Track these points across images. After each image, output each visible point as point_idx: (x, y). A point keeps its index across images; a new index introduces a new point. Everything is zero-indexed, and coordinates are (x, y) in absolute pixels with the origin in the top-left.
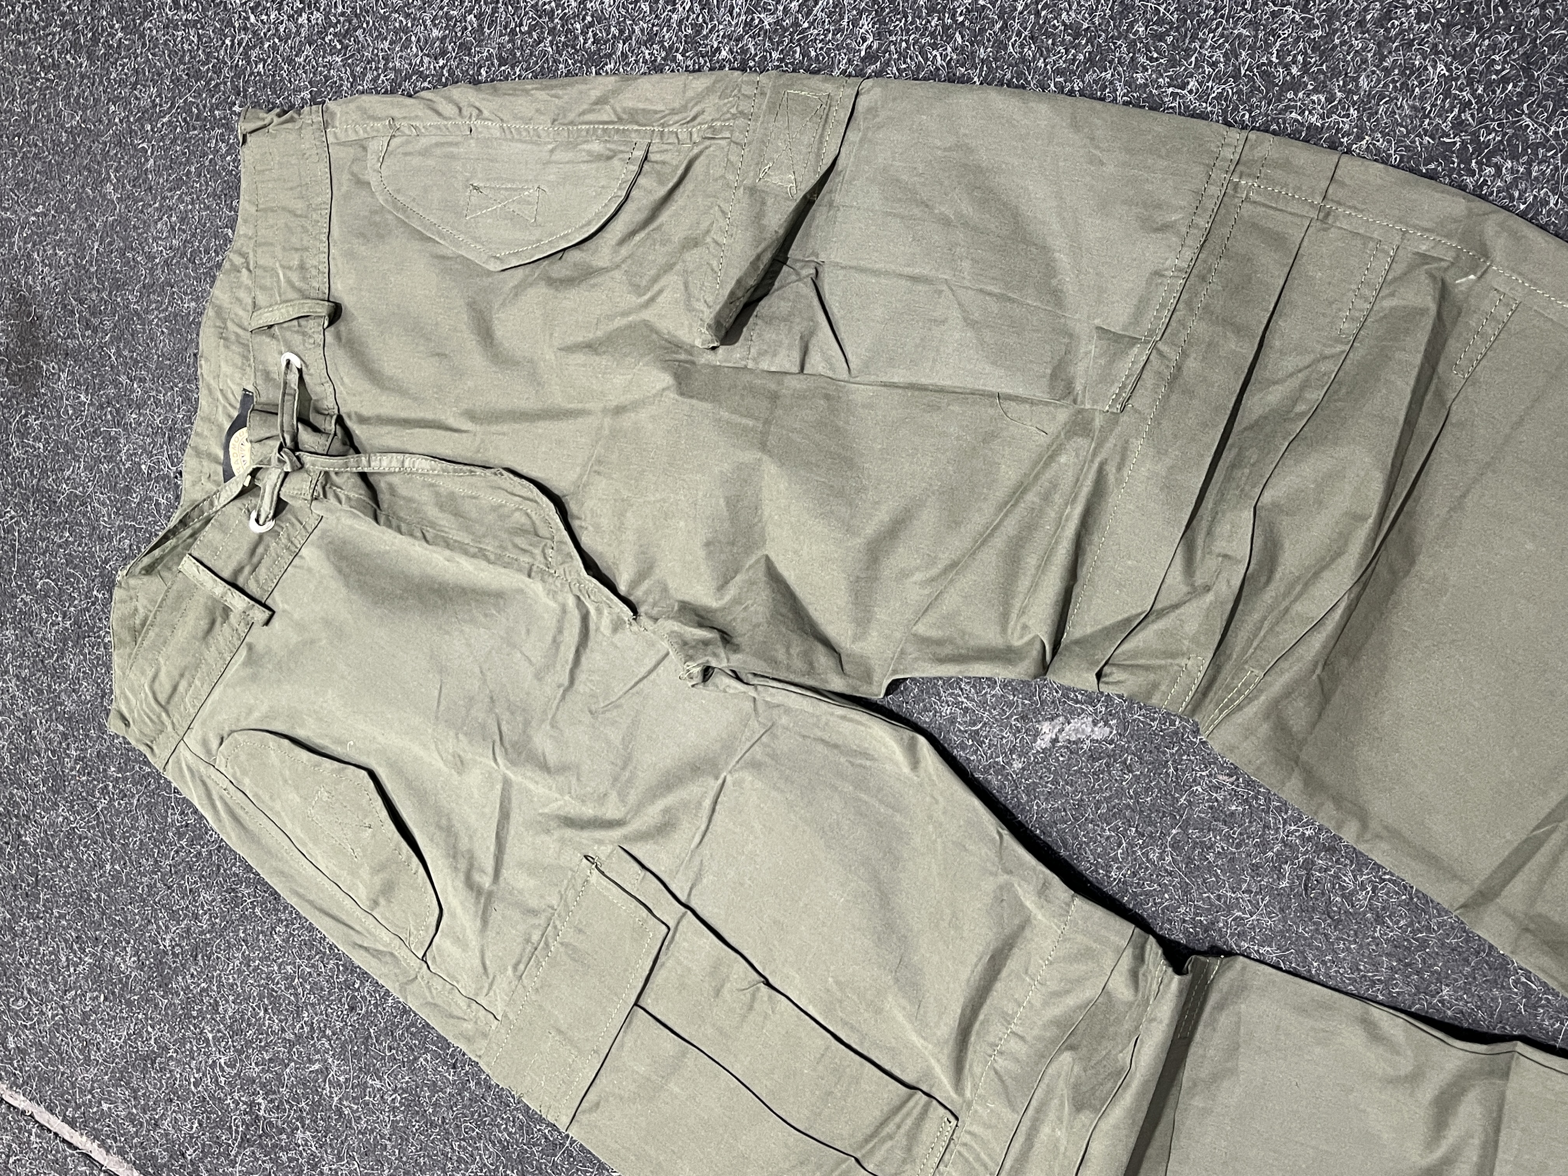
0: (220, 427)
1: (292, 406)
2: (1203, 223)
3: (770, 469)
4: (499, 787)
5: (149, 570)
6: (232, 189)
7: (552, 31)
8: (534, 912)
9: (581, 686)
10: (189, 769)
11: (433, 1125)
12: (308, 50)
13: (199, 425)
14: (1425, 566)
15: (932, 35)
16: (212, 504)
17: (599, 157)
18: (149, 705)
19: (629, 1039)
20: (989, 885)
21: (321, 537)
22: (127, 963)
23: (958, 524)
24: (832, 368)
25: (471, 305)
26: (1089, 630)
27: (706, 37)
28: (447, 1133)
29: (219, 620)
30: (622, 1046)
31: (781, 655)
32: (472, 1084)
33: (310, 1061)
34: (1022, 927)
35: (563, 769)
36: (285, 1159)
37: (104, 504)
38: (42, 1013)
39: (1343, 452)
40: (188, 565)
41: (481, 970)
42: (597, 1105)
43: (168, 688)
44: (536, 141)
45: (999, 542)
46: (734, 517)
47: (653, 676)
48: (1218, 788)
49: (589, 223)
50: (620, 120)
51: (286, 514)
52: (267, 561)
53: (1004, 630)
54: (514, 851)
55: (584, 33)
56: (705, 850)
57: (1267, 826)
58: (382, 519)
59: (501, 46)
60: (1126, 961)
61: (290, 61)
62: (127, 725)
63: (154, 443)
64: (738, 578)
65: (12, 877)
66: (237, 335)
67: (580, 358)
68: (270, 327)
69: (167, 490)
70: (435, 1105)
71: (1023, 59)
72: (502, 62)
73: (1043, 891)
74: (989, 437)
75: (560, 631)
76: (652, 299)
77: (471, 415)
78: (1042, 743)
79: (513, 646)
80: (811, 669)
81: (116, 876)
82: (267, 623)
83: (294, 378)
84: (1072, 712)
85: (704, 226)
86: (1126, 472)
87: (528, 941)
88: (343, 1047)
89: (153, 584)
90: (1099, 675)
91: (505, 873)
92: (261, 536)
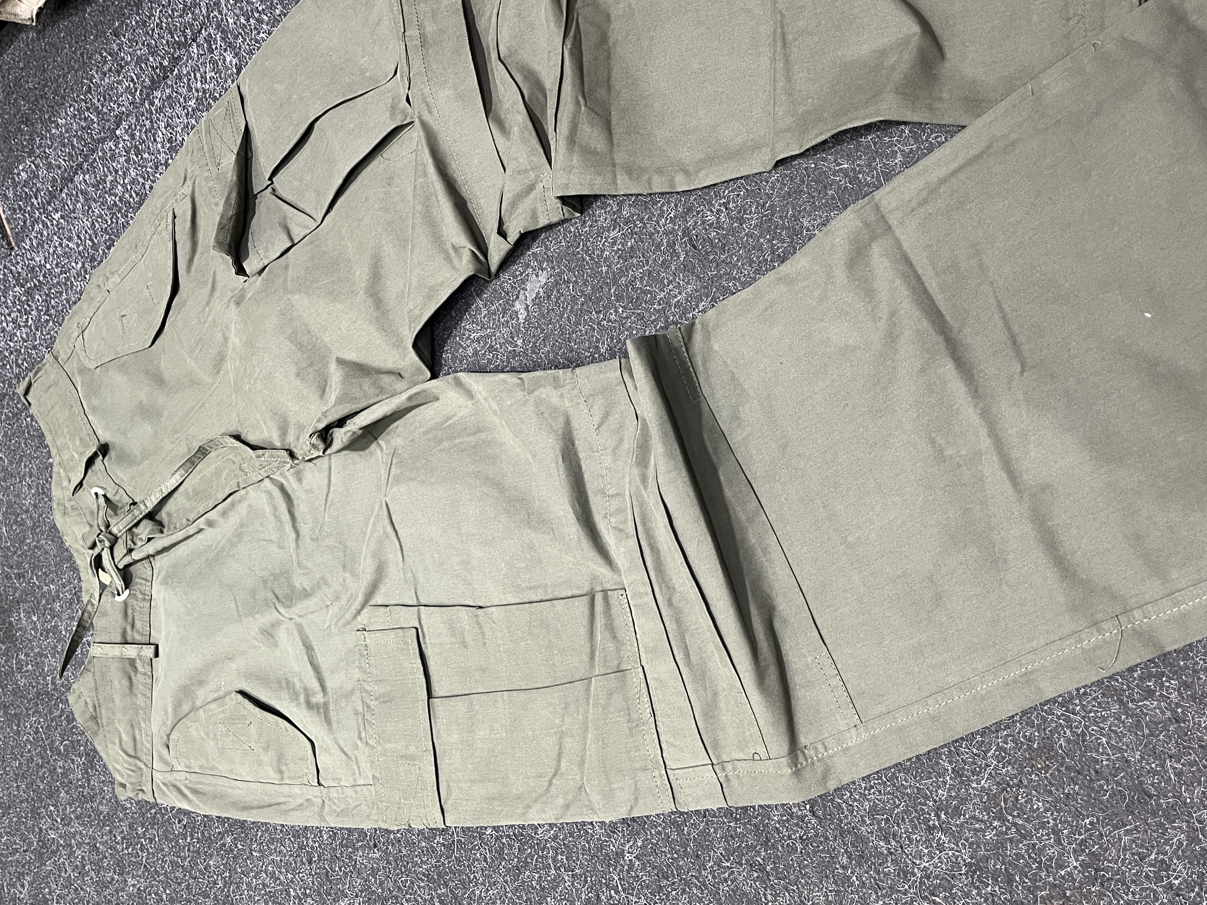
1: (103, 513)
6: (41, 436)
10: (165, 784)
11: (387, 900)
12: (38, 334)
18: (126, 762)
19: (439, 725)
20: (530, 409)
24: (305, 227)
29: (132, 674)
32: (390, 848)
34: (568, 423)
35: (317, 587)
40: (96, 650)
41: (343, 757)
42: (449, 786)
44: (134, 265)
48: (614, 243)
51: (134, 581)
52: (136, 616)
56: (408, 561)
57: (651, 235)
58: (166, 530)
62: (124, 786)
64: (328, 382)
68: (80, 484)
70: (381, 884)
73: (557, 384)
78: (522, 317)
84: (523, 282)
87: (357, 714)
91: (329, 684)
92: (125, 603)
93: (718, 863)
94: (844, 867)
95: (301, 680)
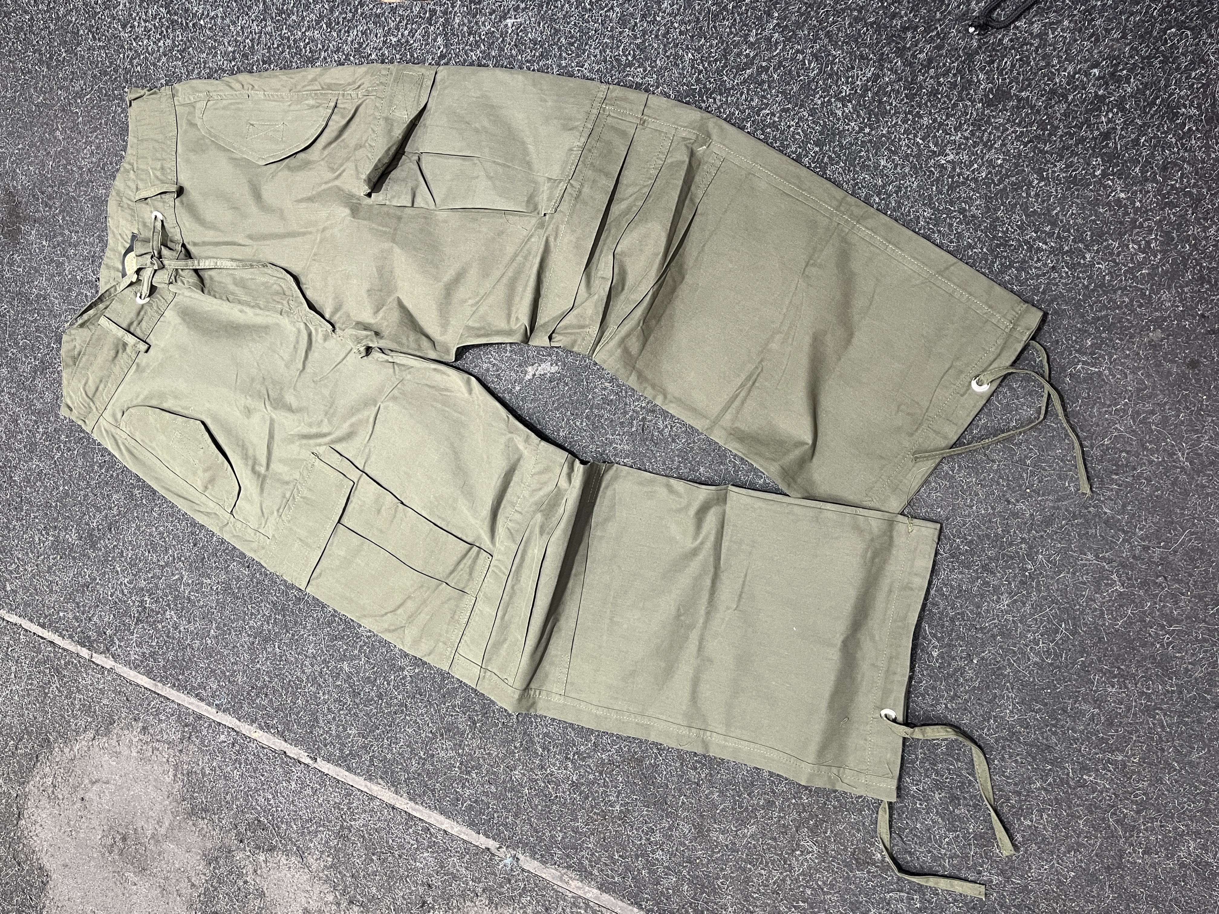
0: (120, 253)
1: (158, 238)
2: (590, 126)
3: (397, 250)
4: (268, 422)
5: (82, 325)
6: (125, 130)
7: (289, 47)
8: (287, 483)
9: (309, 369)
10: (106, 430)
11: (238, 598)
12: (164, 59)
13: (108, 253)
14: (689, 279)
15: (471, 45)
16: (116, 290)
17: (313, 107)
18: (83, 398)
19: (335, 540)
20: (503, 440)
21: (175, 306)
22: (72, 537)
23: (488, 275)
24: (427, 203)
25: (250, 182)
26: (547, 319)
27: (365, 49)
28: (245, 601)
29: (121, 351)
30: (332, 543)
31: (404, 341)
32: (258, 575)
33: (173, 575)
34: (519, 460)
35: (300, 410)
36: (160, 627)
37: (56, 298)
38: (26, 570)
39: (649, 225)
40: (103, 321)
41: (260, 513)
42: (320, 574)
43: (93, 389)
44: (282, 99)
45: (505, 280)
46: (381, 276)
47: (344, 362)
48: (605, 389)
49: (308, 139)
50: (323, 89)
51: (156, 295)
52: (146, 318)
53: (509, 322)
54: (276, 453)
55: (305, 48)
56: (372, 444)
57: (626, 404)
58: (206, 291)
59: (263, 55)
60: (565, 470)
61: (154, 65)
62: (71, 410)
63: (84, 264)
64: (384, 308)
65: (8, 500)
66: (128, 205)
67: (304, 205)
68: (146, 199)
69: (91, 288)
70: (239, 588)
71: (512, 56)
72: (264, 62)
73: (527, 440)
74: (500, 233)
75: (297, 342)
76: (340, 175)
77: (250, 237)
78: (528, 377)
79: (274, 351)
80: (419, 348)
81: (66, 494)
82: (147, 352)
83: (159, 225)
84: (541, 360)
85: (364, 139)
86: (558, 241)
87: (284, 497)
88: (191, 565)
89: (85, 332)
90: (550, 338)
91: (272, 466)
92: (143, 306)
93: (454, 706)
94: (515, 747)
95: (254, 450)
